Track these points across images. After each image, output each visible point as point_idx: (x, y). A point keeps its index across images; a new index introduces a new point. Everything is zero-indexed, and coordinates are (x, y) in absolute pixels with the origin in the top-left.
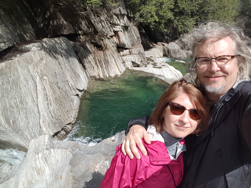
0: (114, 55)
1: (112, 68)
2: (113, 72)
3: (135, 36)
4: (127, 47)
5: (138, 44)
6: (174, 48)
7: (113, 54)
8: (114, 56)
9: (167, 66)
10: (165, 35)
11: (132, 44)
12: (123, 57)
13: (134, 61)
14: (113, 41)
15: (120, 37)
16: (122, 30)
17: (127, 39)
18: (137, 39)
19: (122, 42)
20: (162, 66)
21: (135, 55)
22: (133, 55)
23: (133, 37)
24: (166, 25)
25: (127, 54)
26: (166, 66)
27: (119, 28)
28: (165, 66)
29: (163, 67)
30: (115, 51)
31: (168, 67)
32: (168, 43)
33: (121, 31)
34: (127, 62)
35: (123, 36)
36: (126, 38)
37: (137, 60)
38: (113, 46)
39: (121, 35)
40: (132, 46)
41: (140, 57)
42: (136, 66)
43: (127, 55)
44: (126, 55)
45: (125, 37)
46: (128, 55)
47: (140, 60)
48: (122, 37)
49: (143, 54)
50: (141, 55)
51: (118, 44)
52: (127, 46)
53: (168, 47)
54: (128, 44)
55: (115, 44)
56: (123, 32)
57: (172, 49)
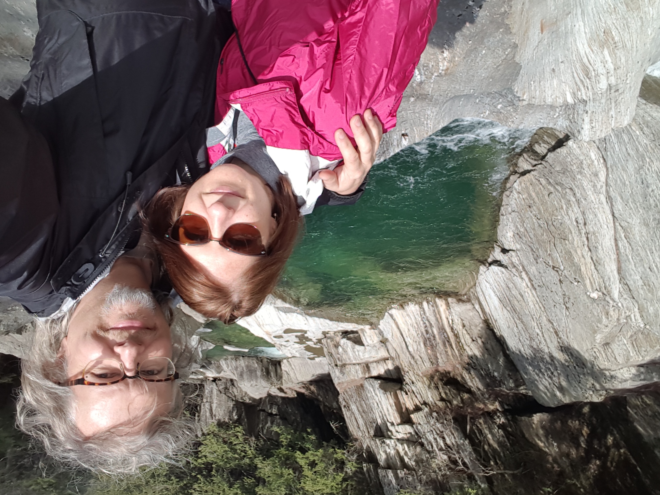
0: (410, 360)
1: (415, 325)
2: (412, 317)
3: (356, 412)
4: (376, 382)
5: (347, 392)
6: (254, 383)
7: (412, 362)
8: (410, 358)
9: (271, 335)
10: (278, 417)
11: (362, 392)
12: (386, 355)
13: (357, 347)
14: (414, 398)
15: (394, 408)
16: (391, 428)
17: (376, 404)
18: (351, 403)
19: (389, 396)
20: (284, 335)
21: (354, 362)
22: (361, 362)
23: (360, 409)
24: (276, 441)
25: (375, 364)
26: (272, 337)
27: (397, 432)
28: (275, 337)
29: (281, 333)
30: (408, 372)
31: (268, 334)
32: (269, 395)
33: (392, 424)
34: (375, 342)
35: (388, 411)
36: (379, 405)
37: (349, 350)
38: (413, 383)
39: (391, 414)
40: (362, 386)
41: (342, 357)
42: (352, 332)
43: (375, 362)
44: (377, 362)
45: (382, 408)
46: (373, 362)
47: (340, 349)
48: (390, 409)
49: (333, 365)
50: (339, 363)
51: (401, 389)
52: (377, 386)
53: (269, 385)
54: (374, 390)
55: (407, 391)
56: (388, 421)
57: (259, 381)
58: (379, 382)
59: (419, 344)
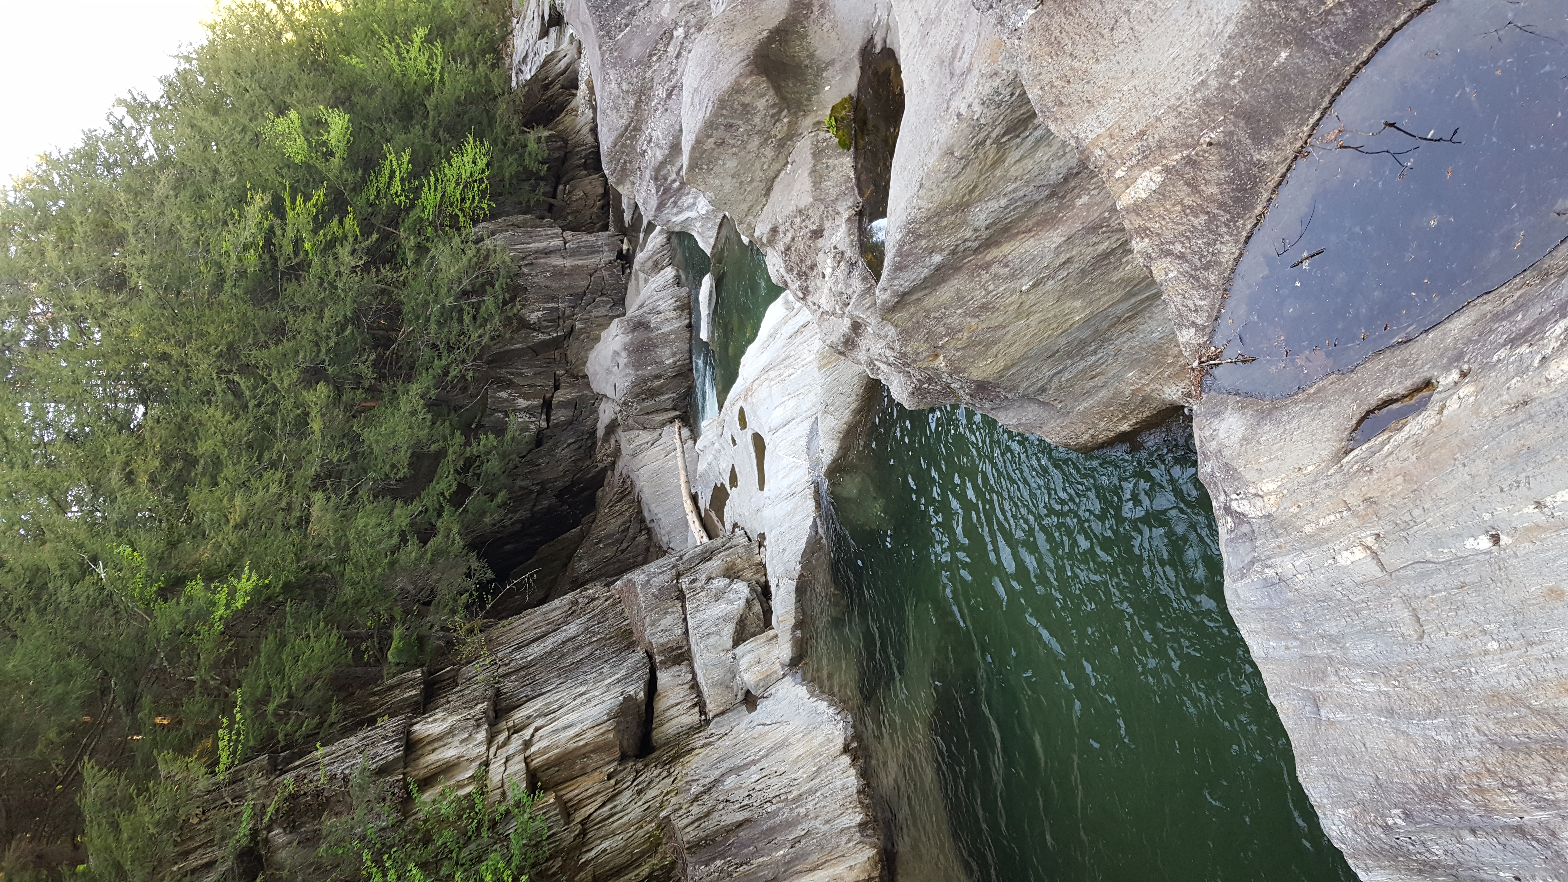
0: (701, 782)
1: (795, 793)
2: (817, 781)
3: (561, 636)
4: (641, 684)
5: (614, 605)
6: (623, 359)
7: (695, 789)
8: (708, 780)
9: (745, 400)
10: (544, 424)
11: (615, 647)
12: (712, 708)
13: (729, 630)
14: (600, 800)
15: (571, 746)
16: (516, 743)
17: (583, 689)
18: (584, 619)
19: (604, 728)
20: (749, 433)
21: (690, 622)
22: (692, 640)
23: (570, 646)
24: (480, 426)
25: (689, 677)
26: (741, 403)
27: (508, 759)
28: (742, 412)
29: (753, 425)
30: (669, 775)
31: (748, 391)
32: (599, 398)
33: (527, 744)
34: (746, 677)
35: (565, 728)
36: (579, 700)
37: (721, 609)
38: (639, 792)
39: (555, 738)
40: (631, 645)
41: (702, 588)
42: (768, 612)
43: (694, 678)
44: (695, 685)
45: (572, 710)
46: (693, 672)
47: (720, 583)
48: (571, 732)
49: (681, 568)
50: (684, 582)
51: (623, 758)
52: (631, 690)
53: (619, 396)
54: (619, 681)
55: (619, 777)
56: (537, 730)
57: (628, 371)
58: (642, 694)
59: (742, 808)
